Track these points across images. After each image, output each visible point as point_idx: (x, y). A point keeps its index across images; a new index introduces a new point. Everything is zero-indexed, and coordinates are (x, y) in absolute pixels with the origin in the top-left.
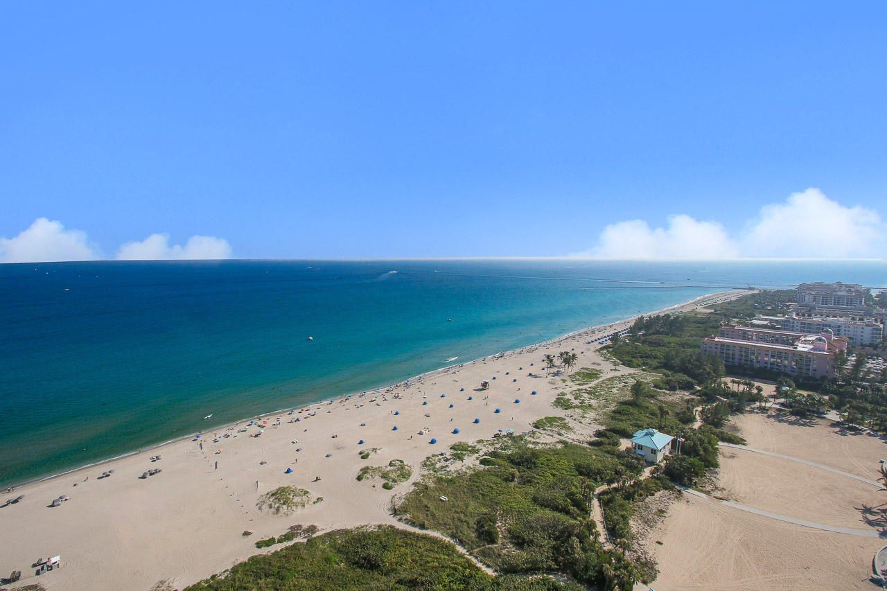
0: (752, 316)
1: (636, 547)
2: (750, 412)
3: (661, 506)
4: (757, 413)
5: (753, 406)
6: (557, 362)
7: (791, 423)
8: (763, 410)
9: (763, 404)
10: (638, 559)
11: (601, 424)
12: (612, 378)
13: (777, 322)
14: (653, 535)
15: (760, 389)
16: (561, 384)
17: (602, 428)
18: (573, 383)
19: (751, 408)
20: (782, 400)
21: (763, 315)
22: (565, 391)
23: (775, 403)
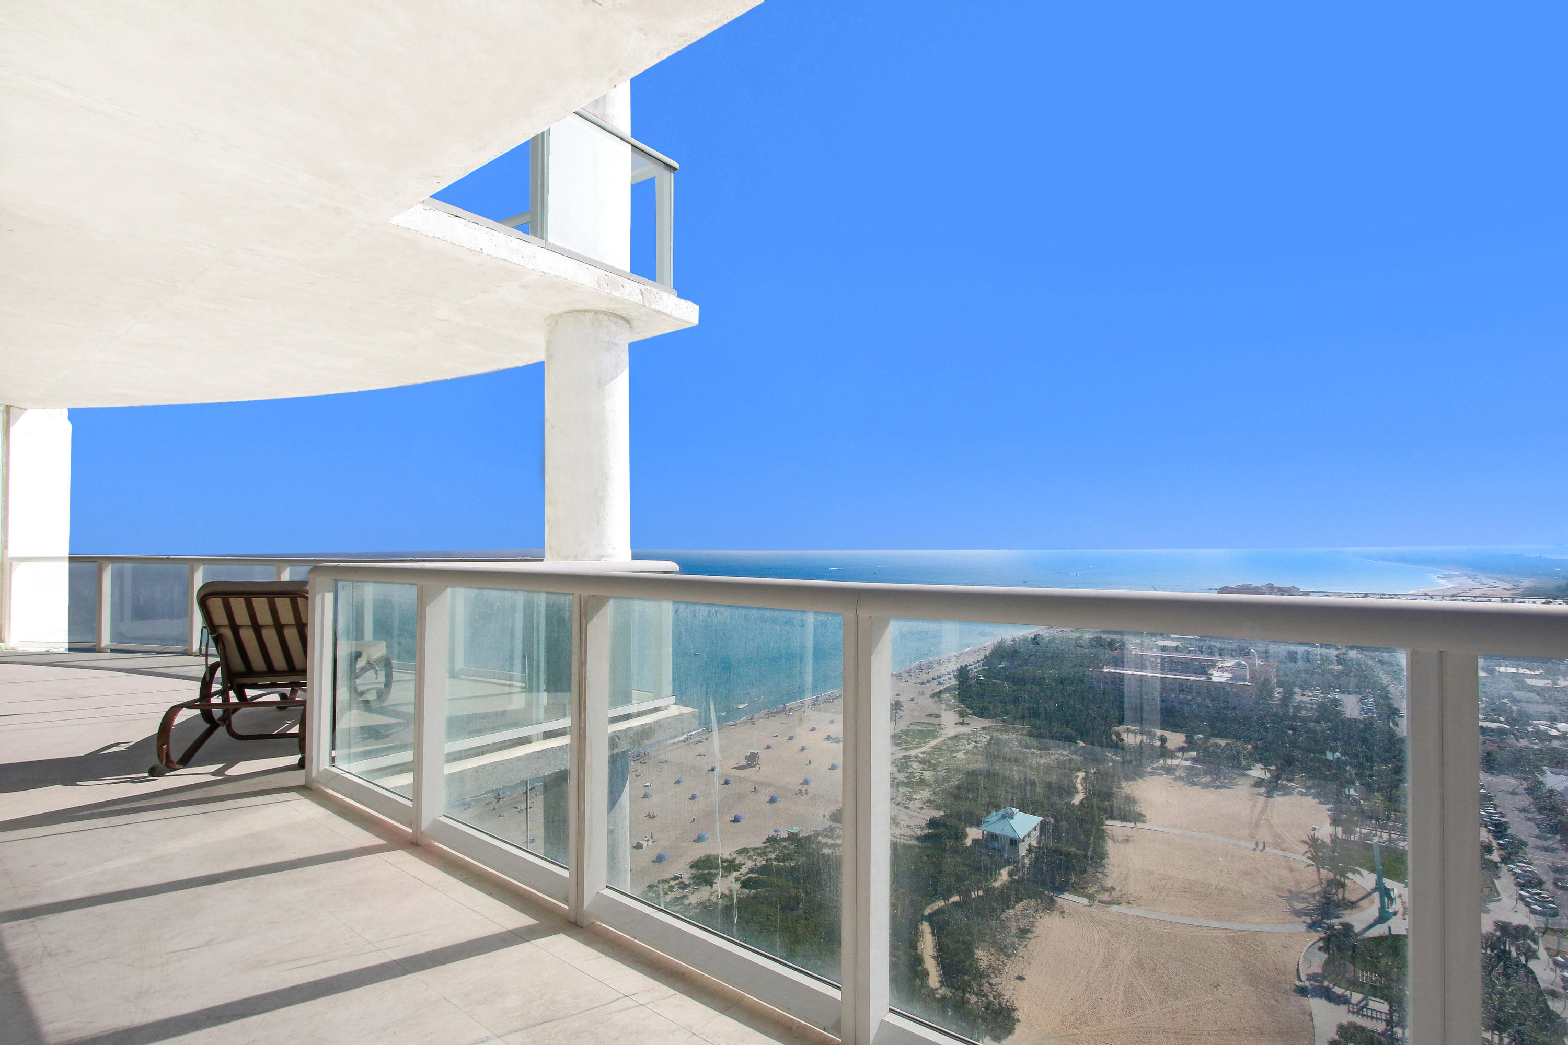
1: (986, 988)
2: (1152, 774)
3: (1023, 923)
4: (1160, 775)
5: (1155, 765)
7: (1206, 786)
8: (1169, 770)
9: (1168, 762)
10: (988, 1006)
11: (938, 808)
12: (956, 737)
14: (1011, 968)
15: (1163, 740)
17: (938, 814)
18: (896, 748)
19: (1153, 768)
20: (1193, 754)
23: (1185, 760)
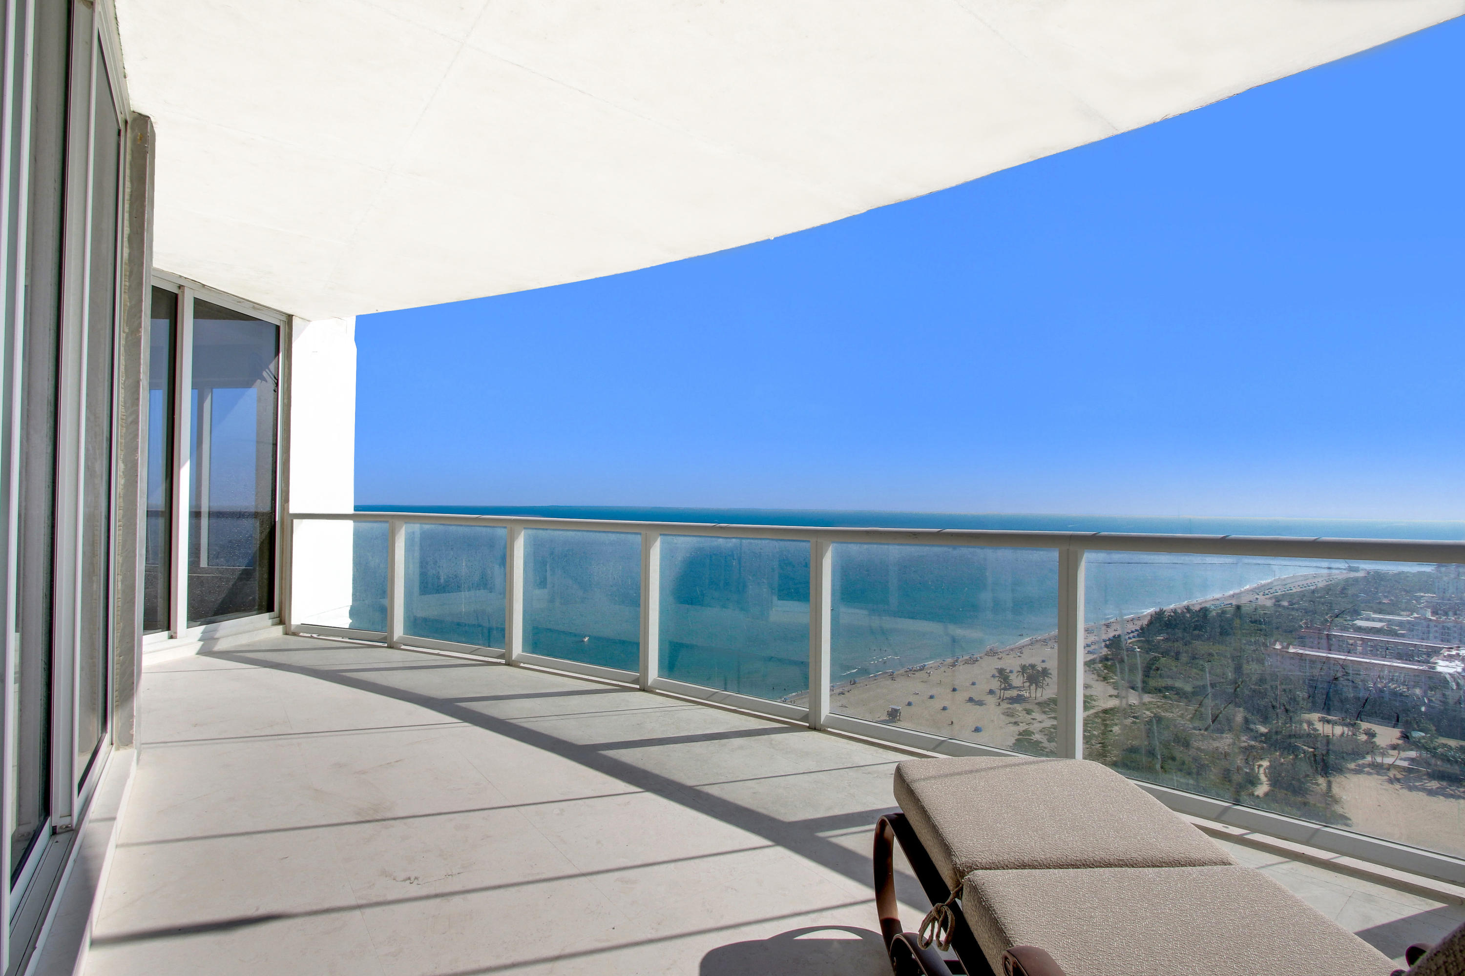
0: (1356, 613)
2: (1358, 771)
4: (1369, 774)
5: (1361, 762)
6: (1017, 680)
7: (1431, 793)
8: (1378, 768)
9: (1379, 760)
13: (1401, 624)
15: (1371, 735)
16: (1022, 716)
18: (1044, 717)
19: (1359, 765)
20: (1413, 754)
21: (1375, 612)
22: (1031, 728)
23: (1401, 759)
